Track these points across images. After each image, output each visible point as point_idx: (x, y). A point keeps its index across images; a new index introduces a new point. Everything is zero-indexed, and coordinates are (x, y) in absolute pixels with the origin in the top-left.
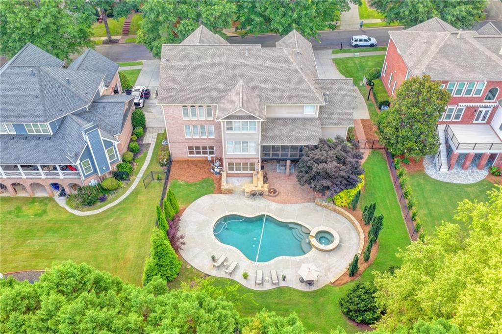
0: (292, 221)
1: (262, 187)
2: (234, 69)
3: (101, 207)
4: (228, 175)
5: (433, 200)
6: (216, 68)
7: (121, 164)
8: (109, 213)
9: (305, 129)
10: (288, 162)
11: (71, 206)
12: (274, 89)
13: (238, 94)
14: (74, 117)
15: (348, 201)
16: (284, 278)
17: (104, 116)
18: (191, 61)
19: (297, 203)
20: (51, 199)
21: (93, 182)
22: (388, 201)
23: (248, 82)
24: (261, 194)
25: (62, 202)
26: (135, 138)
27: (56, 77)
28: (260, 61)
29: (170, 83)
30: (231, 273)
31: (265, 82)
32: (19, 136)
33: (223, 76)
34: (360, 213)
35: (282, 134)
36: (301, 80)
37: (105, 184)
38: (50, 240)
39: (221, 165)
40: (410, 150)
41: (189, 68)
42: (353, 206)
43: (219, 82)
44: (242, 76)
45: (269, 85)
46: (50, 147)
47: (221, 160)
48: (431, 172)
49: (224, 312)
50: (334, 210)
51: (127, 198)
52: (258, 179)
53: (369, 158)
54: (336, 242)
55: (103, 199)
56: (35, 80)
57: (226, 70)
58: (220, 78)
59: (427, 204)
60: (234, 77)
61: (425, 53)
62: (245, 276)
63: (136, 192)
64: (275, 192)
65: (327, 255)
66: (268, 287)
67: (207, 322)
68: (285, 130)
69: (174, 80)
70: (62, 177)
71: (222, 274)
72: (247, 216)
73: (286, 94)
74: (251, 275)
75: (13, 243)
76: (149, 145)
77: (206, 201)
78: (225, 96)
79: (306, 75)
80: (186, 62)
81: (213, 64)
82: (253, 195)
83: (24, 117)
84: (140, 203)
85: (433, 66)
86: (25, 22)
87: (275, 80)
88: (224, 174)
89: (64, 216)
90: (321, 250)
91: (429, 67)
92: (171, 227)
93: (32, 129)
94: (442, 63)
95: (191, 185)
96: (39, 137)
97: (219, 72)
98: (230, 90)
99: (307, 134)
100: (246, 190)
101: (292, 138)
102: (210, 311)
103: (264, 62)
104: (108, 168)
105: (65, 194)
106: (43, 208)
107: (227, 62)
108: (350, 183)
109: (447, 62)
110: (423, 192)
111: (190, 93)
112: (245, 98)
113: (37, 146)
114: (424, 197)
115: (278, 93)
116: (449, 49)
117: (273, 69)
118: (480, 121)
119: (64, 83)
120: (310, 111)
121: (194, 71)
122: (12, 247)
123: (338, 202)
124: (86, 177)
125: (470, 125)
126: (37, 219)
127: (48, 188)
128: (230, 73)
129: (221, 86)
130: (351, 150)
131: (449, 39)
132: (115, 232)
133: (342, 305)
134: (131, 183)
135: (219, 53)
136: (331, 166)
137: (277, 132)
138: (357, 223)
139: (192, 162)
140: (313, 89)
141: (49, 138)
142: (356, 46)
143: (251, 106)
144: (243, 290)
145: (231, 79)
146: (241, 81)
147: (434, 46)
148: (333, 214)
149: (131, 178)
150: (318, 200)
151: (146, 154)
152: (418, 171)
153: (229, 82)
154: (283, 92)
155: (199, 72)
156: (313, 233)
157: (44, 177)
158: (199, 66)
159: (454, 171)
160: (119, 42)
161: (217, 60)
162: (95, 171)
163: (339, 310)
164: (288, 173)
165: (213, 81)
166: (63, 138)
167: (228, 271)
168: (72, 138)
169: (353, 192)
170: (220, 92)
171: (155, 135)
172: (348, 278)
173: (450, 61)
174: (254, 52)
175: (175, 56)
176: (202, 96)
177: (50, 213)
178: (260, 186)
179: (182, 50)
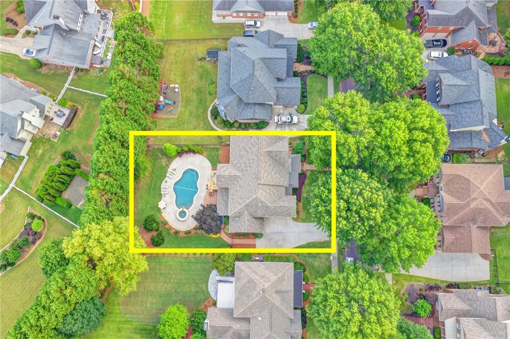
2: (247, 170)
3: (211, 118)
5: (198, 266)
6: (247, 162)
7: (229, 122)
8: (207, 123)
13: (230, 173)
14: (237, 98)
16: (165, 196)
18: (251, 148)
23: (240, 178)
24: (207, 189)
26: (252, 125)
27: (253, 83)
28: (250, 183)
29: (240, 140)
30: (168, 176)
31: (240, 187)
33: (243, 165)
35: (223, 196)
36: (240, 204)
37: (219, 117)
38: (195, 103)
41: (247, 148)
43: (240, 164)
44: (243, 175)
46: (226, 90)
51: (214, 129)
52: (214, 187)
54: (181, 219)
57: (246, 167)
58: (243, 164)
60: (242, 171)
61: (255, 272)
62: (167, 182)
64: (210, 196)
65: (174, 214)
69: (242, 142)
71: (168, 173)
72: (198, 183)
74: (168, 184)
77: (208, 164)
78: (234, 167)
80: (250, 146)
81: (249, 160)
82: (207, 186)
85: (243, 273)
87: (241, 191)
90: (177, 212)
94: (245, 279)
95: (218, 157)
98: (236, 170)
101: (221, 201)
103: (250, 185)
106: (213, 93)
107: (250, 167)
109: (245, 281)
110: (204, 263)
116: (253, 284)
117: (246, 190)
121: (246, 151)
122: (193, 89)
126: (208, 93)
128: (245, 169)
129: (238, 165)
135: (255, 161)
144: (161, 181)
145: (241, 169)
146: (241, 175)
147: (258, 278)
153: (240, 169)
154: (235, 195)
155: (245, 153)
156: (185, 210)
158: (248, 153)
161: (251, 161)
165: (241, 161)
170: (236, 165)
173: (246, 283)
174: (255, 180)
175: (254, 140)
176: (234, 157)
177: (211, 97)
178: (211, 188)
179: (256, 143)
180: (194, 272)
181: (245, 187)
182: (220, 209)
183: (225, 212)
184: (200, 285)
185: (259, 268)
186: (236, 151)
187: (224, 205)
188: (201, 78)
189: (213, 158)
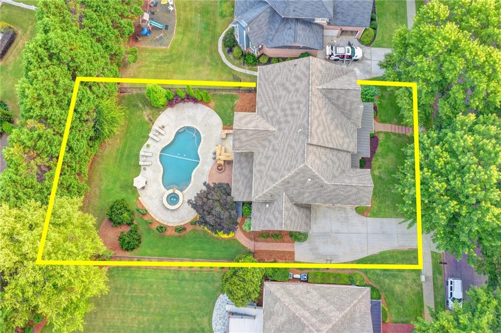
0: (192, 180)
1: (221, 160)
2: (287, 122)
3: (223, 51)
6: (288, 107)
8: (217, 58)
12: (267, 158)
13: (257, 127)
14: (269, 10)
16: (146, 169)
18: (294, 84)
23: (274, 134)
24: (216, 159)
28: (293, 144)
31: (274, 150)
33: (280, 113)
35: (242, 169)
36: (274, 181)
38: (199, 28)
41: (288, 84)
43: (275, 111)
44: (280, 130)
45: (271, 153)
51: (227, 66)
52: (227, 156)
54: (169, 207)
55: (228, 51)
57: (286, 116)
58: (279, 111)
60: (278, 122)
62: (149, 146)
63: (230, 71)
64: (219, 170)
66: (141, 159)
69: (278, 75)
71: (152, 133)
72: (199, 149)
74: (150, 149)
75: (199, 6)
77: (216, 120)
78: (263, 117)
80: (293, 80)
81: (291, 104)
85: (278, 304)
87: (275, 158)
89: (219, 30)
90: (163, 195)
91: (277, 300)
94: (282, 315)
98: (268, 121)
99: (242, 189)
101: (238, 176)
103: (292, 147)
106: (227, 14)
107: (293, 115)
115: (263, 161)
116: (298, 326)
117: (286, 156)
121: (286, 89)
122: (195, 7)
126: (218, 14)
128: (282, 119)
129: (271, 114)
132: (197, 65)
134: (240, 67)
135: (302, 106)
145: (277, 121)
146: (275, 129)
147: (307, 314)
153: (274, 120)
154: (265, 165)
155: (284, 93)
156: (178, 192)
158: (289, 92)
165: (276, 107)
167: (153, 136)
170: (267, 113)
174: (302, 137)
175: (300, 70)
176: (264, 99)
177: (223, 20)
178: (221, 157)
179: (305, 75)
180: (189, 297)
181: (283, 151)
182: (237, 189)
183: (244, 195)
184: (198, 319)
185: (308, 296)
186: (267, 92)
187: (243, 183)
189: (225, 111)
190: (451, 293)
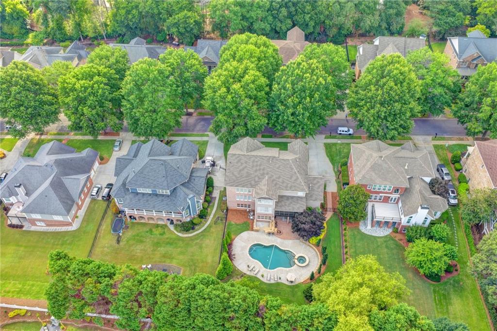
0: (287, 249)
1: (274, 230)
2: (263, 170)
3: (192, 233)
4: (257, 221)
5: (359, 245)
6: (254, 169)
7: (202, 210)
8: (197, 237)
9: (298, 203)
10: (288, 218)
11: (177, 231)
12: (283, 182)
13: (265, 185)
14: (181, 187)
15: (316, 242)
16: (280, 278)
17: (194, 184)
18: (242, 164)
19: (291, 239)
20: (166, 226)
21: (188, 219)
22: (336, 243)
23: (270, 177)
24: (273, 234)
25: (172, 228)
26: (208, 193)
27: (172, 165)
28: (277, 166)
29: (231, 175)
30: (256, 274)
31: (279, 178)
32: (153, 194)
33: (258, 173)
34: (321, 248)
36: (297, 178)
37: (195, 221)
38: (169, 249)
39: (254, 215)
40: (350, 218)
41: (241, 168)
42: (318, 245)
43: (255, 176)
44: (267, 174)
45: (281, 180)
46: (169, 202)
47: (254, 211)
48: (362, 228)
49: (255, 295)
50: (309, 245)
51: (205, 229)
52: (272, 225)
53: (331, 217)
54: (307, 262)
55: (193, 229)
56: (163, 167)
57: (260, 170)
58: (256, 174)
59: (355, 246)
60: (263, 174)
61: (364, 166)
62: (263, 276)
63: (210, 226)
64: (280, 232)
65: (301, 268)
66: (272, 282)
67: (249, 298)
68: (288, 202)
69: (233, 174)
70: (173, 216)
71: (252, 274)
72: (266, 245)
73: (289, 185)
74: (265, 275)
75: (152, 249)
76: (215, 198)
77: (245, 234)
78: (257, 184)
79: (301, 174)
80: (239, 164)
81: (253, 166)
82: (269, 233)
83: (158, 186)
84: (212, 233)
85: (366, 176)
86: (149, 121)
87: (284, 177)
88: (255, 220)
89: (174, 236)
90: (299, 266)
91: (364, 177)
92: (229, 249)
93: (160, 192)
94: (371, 174)
95: (238, 225)
96: (163, 195)
97: (256, 171)
98: (261, 181)
99: (298, 206)
100: (266, 231)
101: (291, 208)
102: (250, 294)
103: (279, 167)
104: (196, 213)
105: (173, 223)
106: (163, 231)
107: (260, 165)
108: (317, 234)
109: (373, 174)
110: (355, 240)
111: (241, 182)
112: (268, 188)
113: (162, 201)
114: (355, 242)
115: (285, 185)
116: (376, 166)
117: (284, 171)
118: (392, 202)
119: (176, 168)
120: (301, 194)
121: (243, 169)
122: (152, 251)
123: (311, 241)
124: (186, 217)
125: (386, 204)
126: (161, 237)
127: (165, 220)
128: (261, 172)
129: (257, 179)
130: (319, 216)
131: (377, 160)
132: (201, 247)
133: (304, 293)
134: (207, 221)
135: (257, 160)
136: (307, 227)
137: (283, 203)
138: (318, 254)
139: (239, 210)
140: (303, 184)
141: (168, 196)
142: (340, 134)
143: (271, 193)
144: (262, 283)
145: (262, 175)
146: (267, 177)
147: (369, 163)
148: (308, 247)
149: (207, 218)
150: (301, 239)
151: (214, 203)
152: (356, 227)
153: (261, 177)
154: (288, 184)
155: (246, 170)
156: (296, 257)
157: (164, 215)
158: (246, 167)
159: (375, 228)
160: (193, 115)
161: (255, 164)
162: (190, 214)
163: (303, 295)
164: (288, 222)
165: (253, 176)
166: (176, 198)
167: (255, 273)
168: (181, 199)
169: (319, 238)
170: (256, 182)
171: (218, 192)
172: (309, 281)
173: (375, 173)
174: (274, 161)
175: (234, 160)
176: (246, 183)
177: (167, 233)
178: (273, 229)
179: (238, 157)
180: (366, 249)
181: (281, 173)
184: (379, 244)
186: (243, 181)
188: (142, 242)
189: (239, 229)
190: (346, 131)
